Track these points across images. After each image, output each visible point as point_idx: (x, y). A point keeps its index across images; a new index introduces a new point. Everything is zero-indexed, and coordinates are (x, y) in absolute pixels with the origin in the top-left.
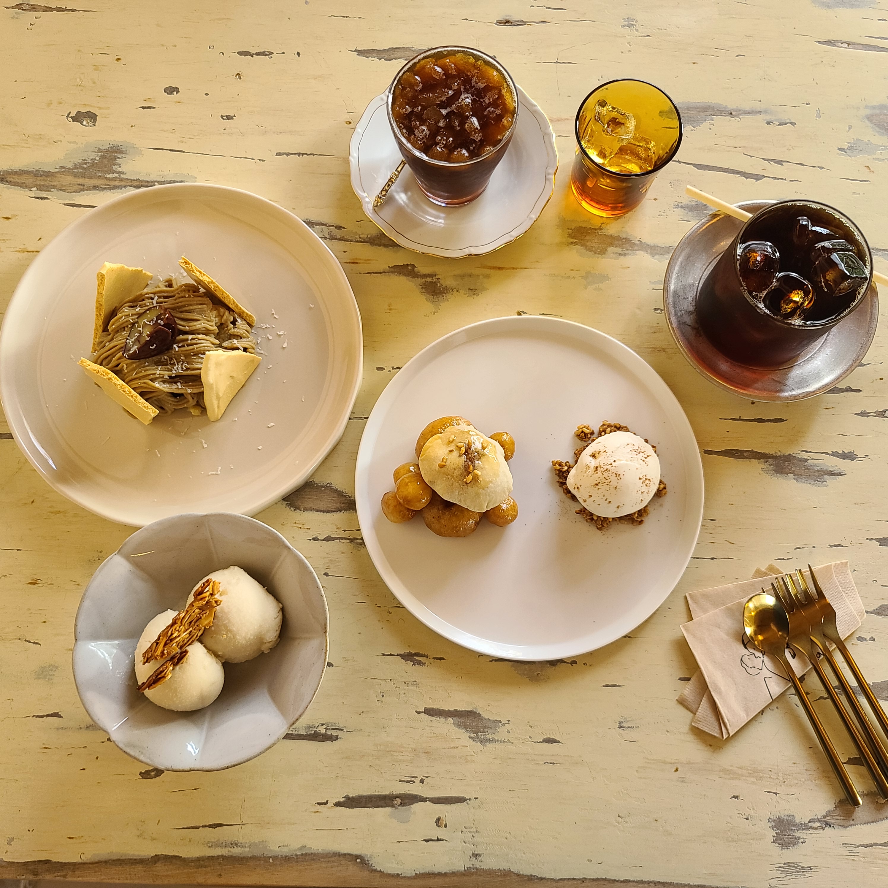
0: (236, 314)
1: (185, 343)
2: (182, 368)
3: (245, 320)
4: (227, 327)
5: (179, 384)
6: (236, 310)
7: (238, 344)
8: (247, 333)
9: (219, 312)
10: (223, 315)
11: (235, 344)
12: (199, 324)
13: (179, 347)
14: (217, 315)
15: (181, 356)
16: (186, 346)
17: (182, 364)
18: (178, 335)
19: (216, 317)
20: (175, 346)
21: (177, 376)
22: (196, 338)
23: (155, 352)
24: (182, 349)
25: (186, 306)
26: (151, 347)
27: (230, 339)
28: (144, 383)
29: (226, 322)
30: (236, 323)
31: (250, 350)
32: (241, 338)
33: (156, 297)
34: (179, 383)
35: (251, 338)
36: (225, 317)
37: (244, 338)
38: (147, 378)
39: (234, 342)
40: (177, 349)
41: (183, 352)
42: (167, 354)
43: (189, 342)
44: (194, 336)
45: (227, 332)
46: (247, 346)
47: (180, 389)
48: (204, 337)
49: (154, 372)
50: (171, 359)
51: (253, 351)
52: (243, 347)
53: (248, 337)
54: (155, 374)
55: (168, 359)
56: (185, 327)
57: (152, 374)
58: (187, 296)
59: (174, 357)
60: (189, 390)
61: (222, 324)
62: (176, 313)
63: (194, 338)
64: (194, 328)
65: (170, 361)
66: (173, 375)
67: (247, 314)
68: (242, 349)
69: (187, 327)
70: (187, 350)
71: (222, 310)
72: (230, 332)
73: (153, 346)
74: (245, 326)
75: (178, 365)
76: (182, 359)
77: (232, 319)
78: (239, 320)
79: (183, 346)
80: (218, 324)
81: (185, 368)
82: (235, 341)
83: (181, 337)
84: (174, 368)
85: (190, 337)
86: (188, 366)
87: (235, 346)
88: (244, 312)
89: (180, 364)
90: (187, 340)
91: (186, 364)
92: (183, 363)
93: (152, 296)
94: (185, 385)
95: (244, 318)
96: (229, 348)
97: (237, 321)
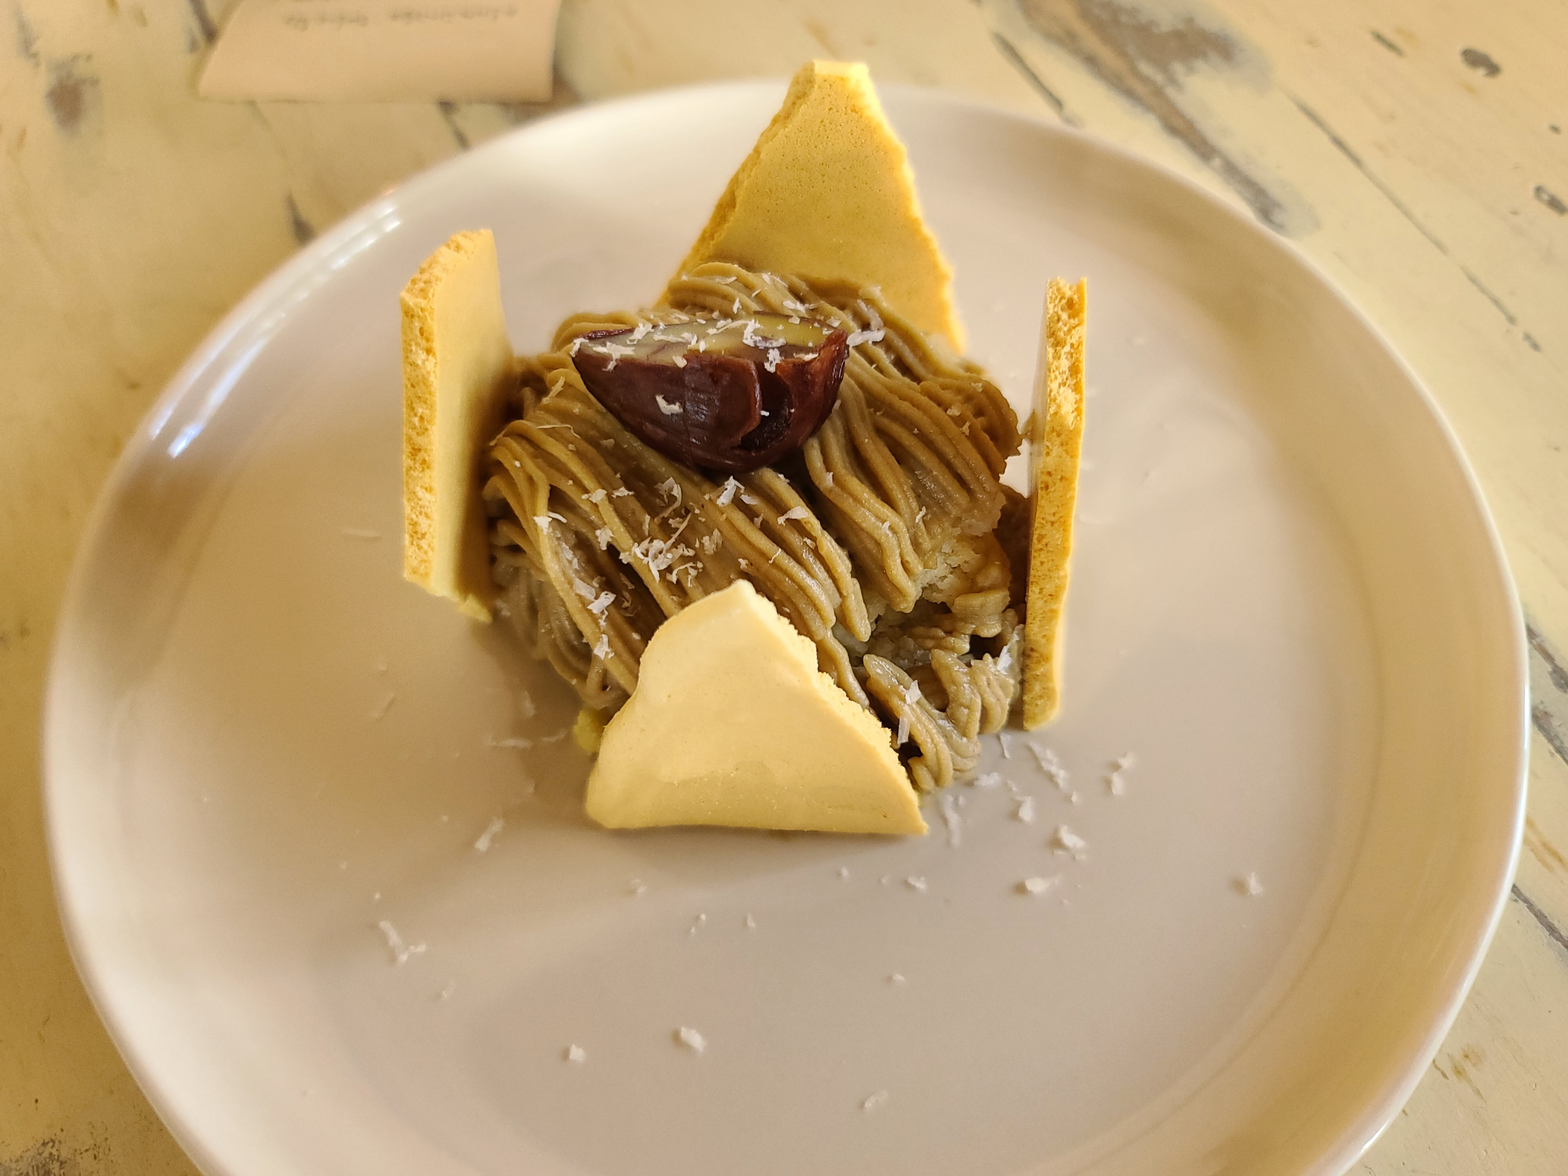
0: (1024, 637)
1: (765, 512)
2: (669, 569)
3: (1022, 683)
4: (950, 633)
5: (607, 599)
6: (1034, 627)
7: (906, 708)
8: (978, 715)
9: (981, 569)
10: (981, 590)
11: (904, 700)
12: (878, 517)
13: (737, 502)
14: (966, 568)
15: (711, 534)
16: (758, 521)
17: (684, 559)
18: (778, 468)
19: (954, 570)
20: (731, 484)
21: (629, 570)
22: (814, 539)
23: (661, 434)
24: (739, 519)
25: (911, 431)
26: (660, 399)
27: (910, 672)
28: (530, 479)
29: (965, 619)
30: (987, 656)
31: (922, 773)
32: (943, 709)
33: (879, 336)
34: (611, 597)
35: (973, 745)
36: (976, 601)
37: (951, 719)
38: (553, 471)
39: (907, 688)
40: (724, 499)
41: (726, 528)
42: (689, 487)
43: (781, 520)
44: (815, 525)
45: (930, 643)
46: (927, 747)
47: (590, 612)
48: (842, 565)
49: (588, 482)
50: (684, 512)
51: (926, 780)
52: (911, 737)
53: (964, 734)
54: (586, 491)
55: (677, 504)
56: (828, 470)
57: (578, 483)
58: (954, 411)
59: (694, 514)
60: (606, 648)
61: (944, 609)
62: (863, 418)
63: (808, 527)
64: (846, 504)
65: (677, 514)
66: (624, 557)
67: (1047, 677)
68: (903, 739)
69: (829, 476)
70: (743, 537)
71: (994, 573)
72: (937, 652)
73: (670, 401)
74: (1000, 693)
75: (675, 545)
76: (702, 544)
77: (990, 631)
78: (1005, 659)
79: (750, 513)
80: (938, 598)
81: (673, 578)
82: (913, 693)
83: (779, 483)
84: (651, 541)
85: (801, 512)
86: (689, 584)
87: (895, 702)
88: (1046, 658)
89: (682, 550)
90: (781, 508)
91: (693, 572)
92: (694, 559)
93: (875, 321)
94: (618, 619)
95: (1028, 675)
96: (874, 688)
97: (996, 655)
